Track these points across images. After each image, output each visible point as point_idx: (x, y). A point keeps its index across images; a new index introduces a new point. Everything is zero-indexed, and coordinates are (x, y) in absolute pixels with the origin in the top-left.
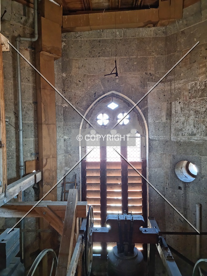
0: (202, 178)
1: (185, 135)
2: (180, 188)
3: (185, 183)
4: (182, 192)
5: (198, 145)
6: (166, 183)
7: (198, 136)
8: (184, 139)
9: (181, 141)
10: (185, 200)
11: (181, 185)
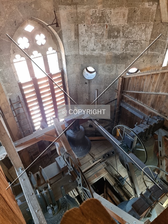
0: (99, 76)
1: (88, 51)
2: (86, 83)
3: (89, 80)
4: (87, 85)
5: (97, 57)
6: (78, 82)
7: (97, 51)
8: (88, 53)
9: (86, 54)
10: (89, 89)
11: (87, 82)
